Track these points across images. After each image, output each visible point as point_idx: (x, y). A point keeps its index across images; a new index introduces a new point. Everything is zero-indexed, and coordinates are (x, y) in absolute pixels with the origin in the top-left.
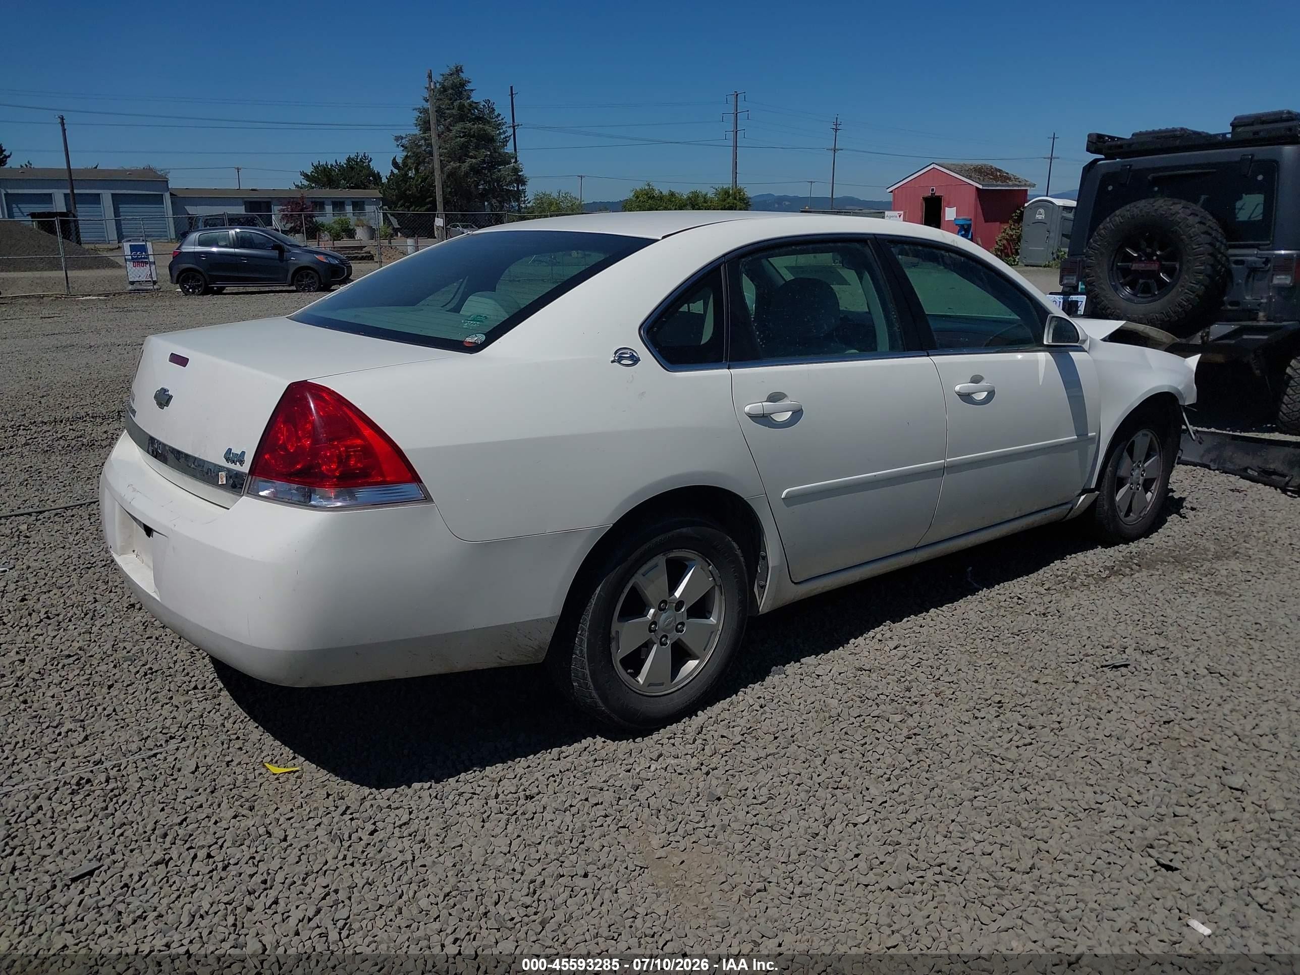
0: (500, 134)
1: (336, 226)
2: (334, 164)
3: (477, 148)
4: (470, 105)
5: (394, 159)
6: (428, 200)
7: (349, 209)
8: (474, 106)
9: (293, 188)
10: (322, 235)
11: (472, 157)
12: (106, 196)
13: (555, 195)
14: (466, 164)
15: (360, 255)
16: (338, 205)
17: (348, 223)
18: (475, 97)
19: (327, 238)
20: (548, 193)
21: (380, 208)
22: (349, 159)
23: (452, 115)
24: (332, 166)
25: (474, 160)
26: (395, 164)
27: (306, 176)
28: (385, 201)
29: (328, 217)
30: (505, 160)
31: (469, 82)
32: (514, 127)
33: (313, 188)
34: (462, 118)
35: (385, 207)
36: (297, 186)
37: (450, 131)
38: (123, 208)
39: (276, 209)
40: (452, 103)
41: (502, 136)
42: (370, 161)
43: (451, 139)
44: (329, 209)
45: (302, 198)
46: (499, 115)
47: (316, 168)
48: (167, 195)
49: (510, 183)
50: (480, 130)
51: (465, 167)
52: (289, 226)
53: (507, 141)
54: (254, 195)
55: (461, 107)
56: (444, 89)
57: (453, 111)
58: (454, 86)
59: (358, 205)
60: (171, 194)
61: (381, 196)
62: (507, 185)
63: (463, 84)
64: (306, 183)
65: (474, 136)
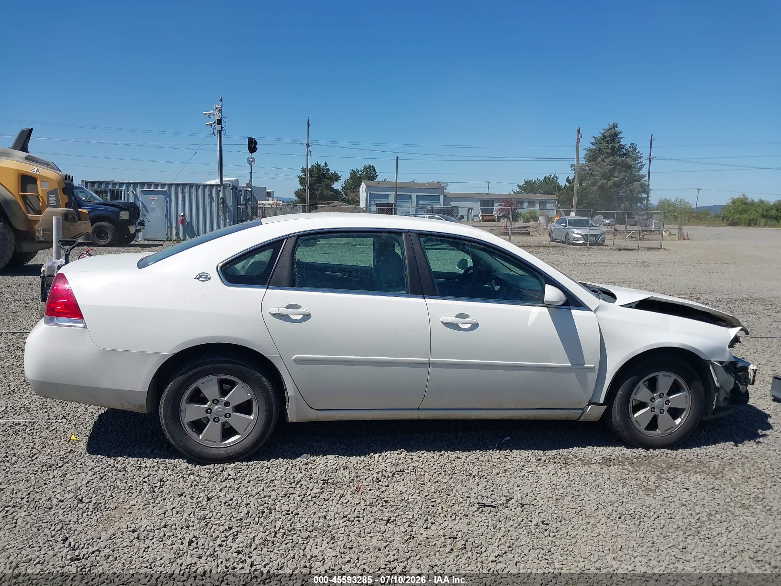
0: (638, 163)
1: (528, 215)
2: (536, 180)
3: (620, 172)
4: (619, 147)
5: (568, 178)
6: (584, 202)
7: (537, 205)
8: (622, 147)
9: (512, 193)
10: (519, 219)
11: (615, 177)
12: (414, 195)
13: (673, 200)
14: (611, 181)
15: (521, 232)
16: (531, 203)
17: (535, 213)
18: (623, 142)
19: (521, 221)
20: (668, 199)
21: (555, 205)
22: (545, 178)
23: (607, 153)
24: (535, 181)
25: (616, 179)
26: (568, 180)
27: (520, 186)
28: (559, 201)
29: (524, 210)
30: (639, 178)
31: (620, 133)
32: (650, 160)
33: (522, 193)
34: (613, 154)
35: (559, 205)
36: (514, 192)
37: (604, 161)
38: (420, 202)
39: (496, 204)
40: (608, 146)
41: (639, 165)
42: (557, 179)
43: (604, 166)
44: (526, 205)
45: (511, 199)
46: (639, 152)
47: (526, 182)
48: (442, 196)
49: (638, 193)
50: (623, 161)
51: (610, 183)
52: (502, 214)
53: (642, 168)
54: (487, 197)
55: (613, 148)
56: (604, 137)
57: (608, 150)
58: (611, 136)
59: (543, 204)
60: (444, 195)
61: (557, 198)
62: (636, 194)
63: (616, 135)
64: (519, 190)
65: (618, 165)
